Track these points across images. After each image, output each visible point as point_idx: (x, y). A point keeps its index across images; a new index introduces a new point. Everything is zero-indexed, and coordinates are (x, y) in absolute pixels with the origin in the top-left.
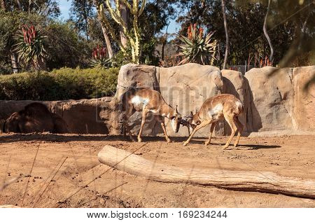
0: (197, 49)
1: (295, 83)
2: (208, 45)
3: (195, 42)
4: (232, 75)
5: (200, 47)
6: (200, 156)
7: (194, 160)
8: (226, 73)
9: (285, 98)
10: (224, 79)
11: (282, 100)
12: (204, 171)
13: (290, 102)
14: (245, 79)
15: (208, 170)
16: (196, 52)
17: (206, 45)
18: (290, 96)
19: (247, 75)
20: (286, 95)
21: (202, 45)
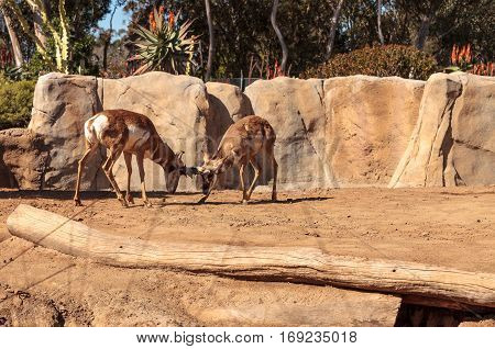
0: (164, 48)
1: (328, 104)
2: (183, 43)
3: (162, 36)
4: (223, 91)
5: (170, 45)
6: (183, 222)
7: (173, 229)
8: (214, 87)
9: (312, 129)
10: (210, 98)
11: (305, 132)
12: (194, 246)
13: (320, 134)
14: (245, 97)
15: (201, 245)
16: (163, 53)
17: (180, 42)
18: (319, 126)
19: (248, 91)
20: (313, 124)
21: (173, 41)
